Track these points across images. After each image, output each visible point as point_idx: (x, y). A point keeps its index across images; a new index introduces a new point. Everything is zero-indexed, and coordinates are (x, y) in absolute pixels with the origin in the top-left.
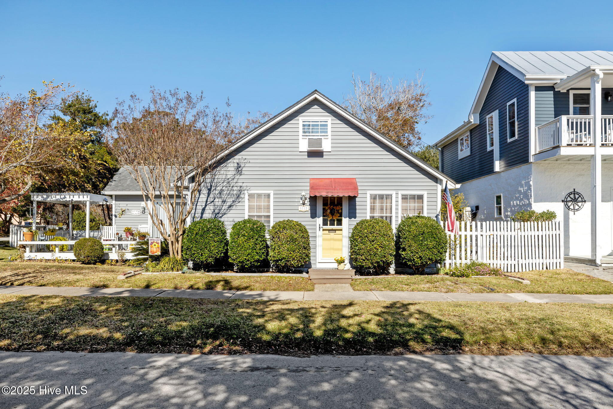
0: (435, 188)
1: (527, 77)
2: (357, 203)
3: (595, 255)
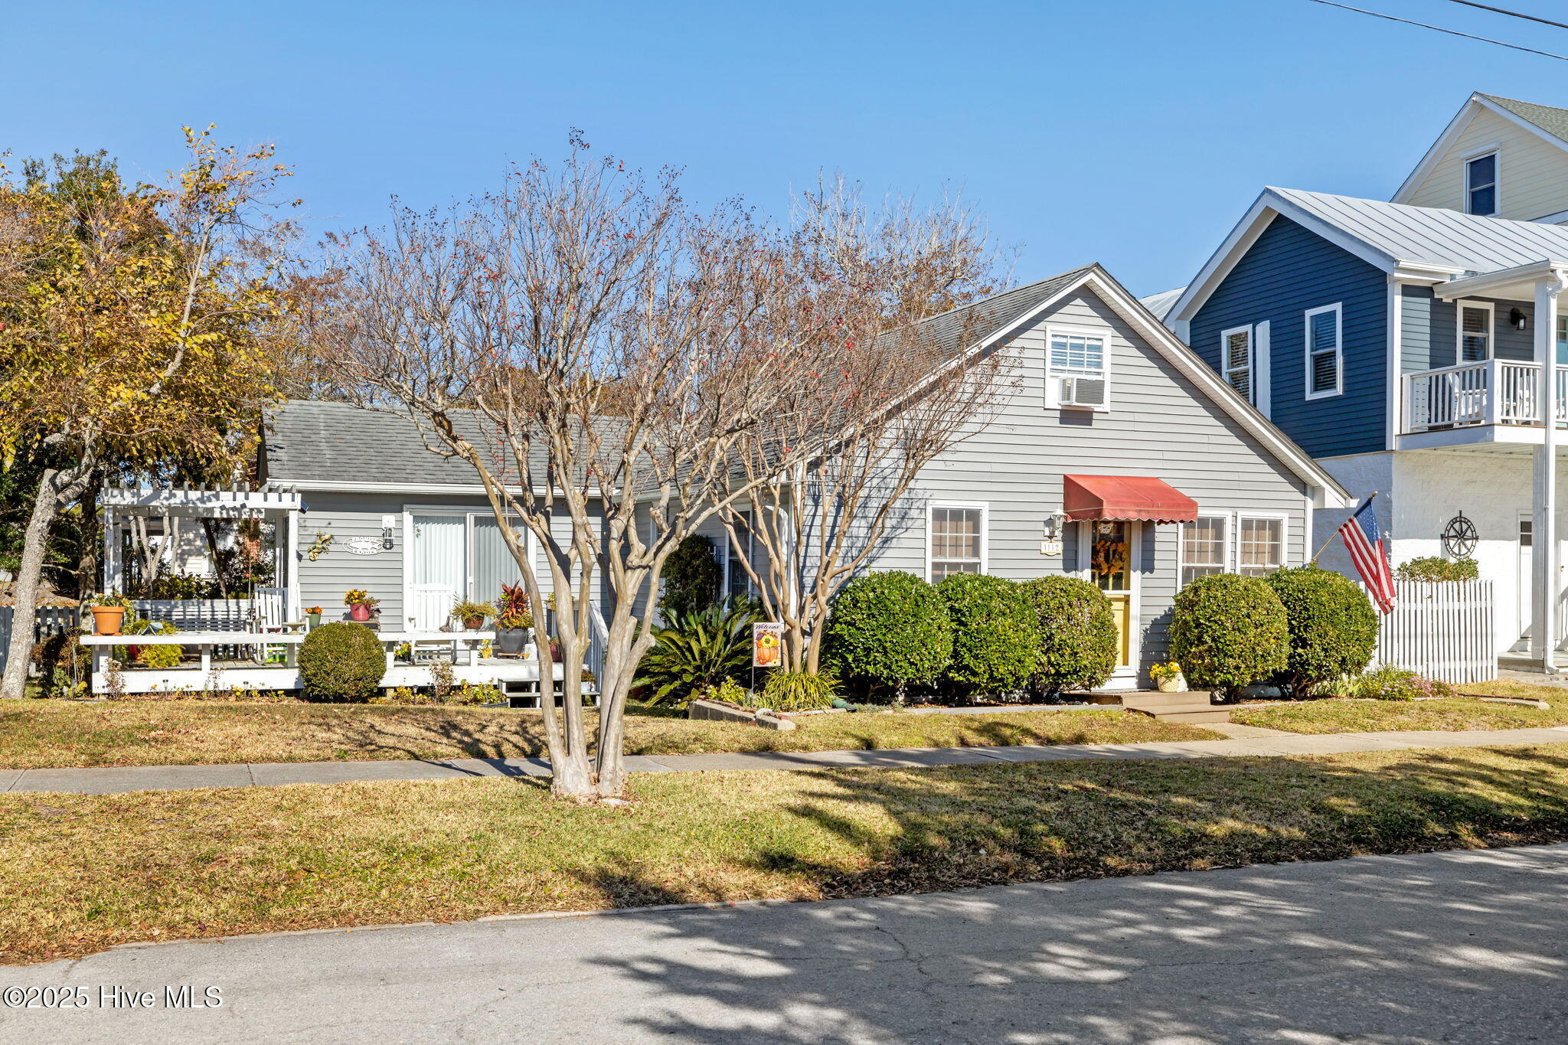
0: (1300, 505)
1: (1402, 264)
2: (1158, 537)
3: (1545, 650)
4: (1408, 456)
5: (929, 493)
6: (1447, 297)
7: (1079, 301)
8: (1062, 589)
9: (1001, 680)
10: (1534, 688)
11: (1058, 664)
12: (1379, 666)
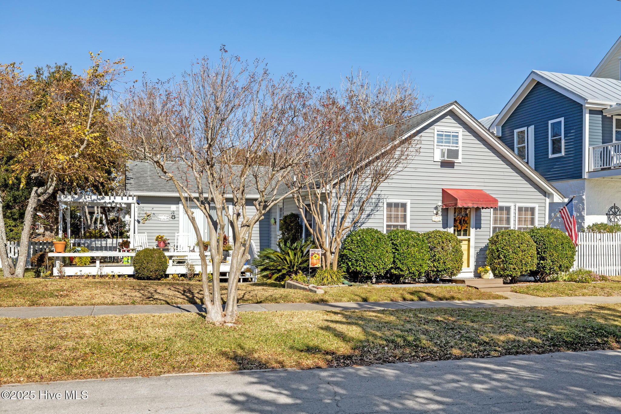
0: (543, 201)
1: (589, 101)
2: (482, 214)
4: (592, 181)
5: (386, 196)
6: (609, 114)
7: (448, 117)
8: (439, 236)
11: (438, 267)
12: (577, 268)
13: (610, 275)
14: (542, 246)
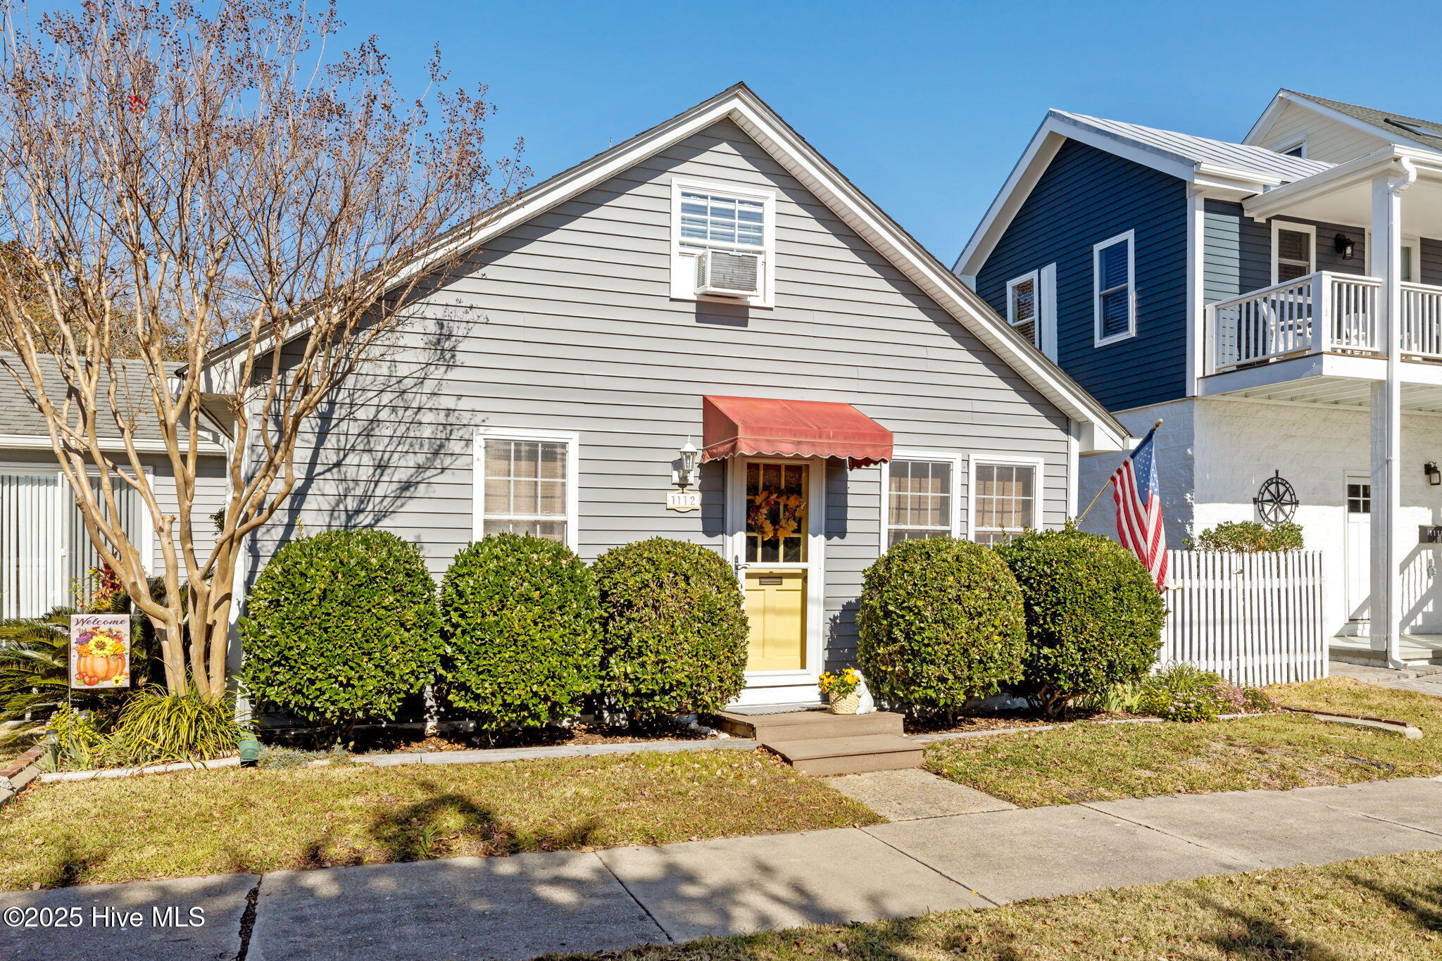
0: (1061, 448)
1: (1203, 168)
2: (852, 488)
3: (1388, 639)
4: (1213, 404)
5: (480, 417)
6: (1260, 215)
7: (724, 147)
8: (649, 559)
9: (523, 707)
10: (1381, 692)
11: (637, 679)
12: (1171, 664)
13: (1271, 682)
14: (1047, 595)
